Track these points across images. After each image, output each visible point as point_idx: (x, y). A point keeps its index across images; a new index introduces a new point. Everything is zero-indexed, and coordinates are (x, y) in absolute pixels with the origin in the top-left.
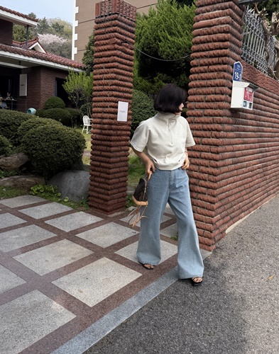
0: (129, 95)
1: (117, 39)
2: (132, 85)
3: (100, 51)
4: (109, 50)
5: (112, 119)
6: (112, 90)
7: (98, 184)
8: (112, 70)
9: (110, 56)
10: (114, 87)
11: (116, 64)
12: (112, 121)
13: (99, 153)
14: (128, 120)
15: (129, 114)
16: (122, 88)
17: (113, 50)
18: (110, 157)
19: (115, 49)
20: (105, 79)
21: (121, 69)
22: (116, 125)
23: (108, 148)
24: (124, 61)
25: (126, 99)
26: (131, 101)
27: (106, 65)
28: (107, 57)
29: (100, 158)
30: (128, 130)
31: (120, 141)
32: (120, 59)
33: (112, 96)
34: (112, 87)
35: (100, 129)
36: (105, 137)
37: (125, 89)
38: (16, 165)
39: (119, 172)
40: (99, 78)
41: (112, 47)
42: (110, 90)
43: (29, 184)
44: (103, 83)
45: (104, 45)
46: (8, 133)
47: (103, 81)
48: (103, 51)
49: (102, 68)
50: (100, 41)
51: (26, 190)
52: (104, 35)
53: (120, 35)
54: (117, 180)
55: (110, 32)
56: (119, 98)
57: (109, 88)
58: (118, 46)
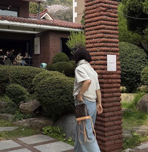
0: (116, 49)
1: (102, 8)
2: (118, 40)
3: (90, 18)
4: (96, 16)
5: (103, 69)
6: (101, 46)
8: (100, 31)
9: (97, 21)
10: (102, 44)
11: (103, 26)
12: (103, 71)
14: (117, 69)
15: (117, 65)
16: (109, 44)
17: (99, 16)
19: (101, 15)
20: (95, 38)
21: (107, 29)
22: (106, 74)
24: (109, 23)
25: (114, 52)
26: (118, 54)
27: (95, 27)
28: (95, 21)
30: (118, 78)
32: (105, 22)
33: (101, 51)
34: (100, 44)
37: (112, 44)
38: (32, 109)
39: (113, 116)
40: (90, 38)
41: (99, 14)
42: (99, 47)
43: (41, 125)
44: (94, 41)
45: (93, 13)
46: (26, 84)
47: (93, 40)
48: (92, 17)
49: (92, 30)
50: (89, 11)
51: (39, 130)
52: (92, 6)
53: (104, 5)
54: (112, 123)
55: (96, 4)
56: (107, 52)
57: (99, 45)
58: (103, 13)
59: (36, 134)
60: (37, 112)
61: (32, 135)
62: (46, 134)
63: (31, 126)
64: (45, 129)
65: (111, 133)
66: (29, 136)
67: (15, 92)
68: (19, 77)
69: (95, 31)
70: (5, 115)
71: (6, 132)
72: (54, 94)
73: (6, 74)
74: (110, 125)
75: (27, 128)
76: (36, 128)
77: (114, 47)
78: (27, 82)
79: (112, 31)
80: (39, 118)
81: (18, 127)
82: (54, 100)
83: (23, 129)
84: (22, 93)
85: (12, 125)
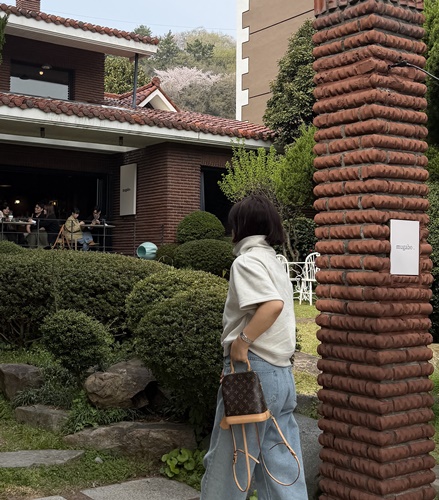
0: (420, 201)
1: (376, 61)
2: (424, 172)
3: (332, 95)
4: (355, 89)
5: (375, 269)
6: (371, 191)
7: (345, 459)
8: (367, 138)
9: (359, 104)
10: (376, 182)
11: (378, 122)
12: (376, 275)
13: (342, 366)
14: (423, 270)
15: (423, 254)
16: (397, 184)
17: (366, 88)
18: (377, 380)
19: (374, 86)
20: (348, 164)
21: (391, 133)
22: (388, 285)
23: (370, 354)
24: (399, 112)
25: (411, 211)
26: (426, 217)
27: (350, 127)
28: (351, 106)
29: (346, 382)
30: (424, 300)
31: (403, 331)
32: (387, 109)
33: (372, 206)
34: (369, 184)
35: (342, 297)
36: (358, 321)
37: (406, 185)
38: (125, 394)
39: (408, 424)
40: (330, 162)
41: (366, 80)
42: (364, 192)
43: (158, 446)
44: (344, 174)
45: (342, 78)
46: (103, 310)
47: (343, 170)
48: (340, 94)
49: (339, 137)
50: (329, 72)
51: (151, 463)
52: (341, 55)
53: (384, 50)
54: (402, 449)
55: (355, 46)
56: (391, 212)
57: (362, 187)
58: (381, 77)
59: (141, 475)
60: (144, 403)
61: (129, 477)
62: (175, 477)
63: (124, 448)
64: (171, 460)
65: (399, 481)
66: (118, 481)
67: (71, 336)
68: (81, 289)
69: (349, 141)
70: (38, 412)
71: (42, 467)
72: (204, 347)
73: (41, 277)
74: (397, 455)
75: (110, 455)
76: (140, 455)
77: (413, 193)
78: (108, 305)
79: (407, 141)
80: (148, 420)
81: (83, 451)
82: (204, 366)
83: (97, 459)
84: (94, 341)
85: (60, 446)
